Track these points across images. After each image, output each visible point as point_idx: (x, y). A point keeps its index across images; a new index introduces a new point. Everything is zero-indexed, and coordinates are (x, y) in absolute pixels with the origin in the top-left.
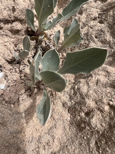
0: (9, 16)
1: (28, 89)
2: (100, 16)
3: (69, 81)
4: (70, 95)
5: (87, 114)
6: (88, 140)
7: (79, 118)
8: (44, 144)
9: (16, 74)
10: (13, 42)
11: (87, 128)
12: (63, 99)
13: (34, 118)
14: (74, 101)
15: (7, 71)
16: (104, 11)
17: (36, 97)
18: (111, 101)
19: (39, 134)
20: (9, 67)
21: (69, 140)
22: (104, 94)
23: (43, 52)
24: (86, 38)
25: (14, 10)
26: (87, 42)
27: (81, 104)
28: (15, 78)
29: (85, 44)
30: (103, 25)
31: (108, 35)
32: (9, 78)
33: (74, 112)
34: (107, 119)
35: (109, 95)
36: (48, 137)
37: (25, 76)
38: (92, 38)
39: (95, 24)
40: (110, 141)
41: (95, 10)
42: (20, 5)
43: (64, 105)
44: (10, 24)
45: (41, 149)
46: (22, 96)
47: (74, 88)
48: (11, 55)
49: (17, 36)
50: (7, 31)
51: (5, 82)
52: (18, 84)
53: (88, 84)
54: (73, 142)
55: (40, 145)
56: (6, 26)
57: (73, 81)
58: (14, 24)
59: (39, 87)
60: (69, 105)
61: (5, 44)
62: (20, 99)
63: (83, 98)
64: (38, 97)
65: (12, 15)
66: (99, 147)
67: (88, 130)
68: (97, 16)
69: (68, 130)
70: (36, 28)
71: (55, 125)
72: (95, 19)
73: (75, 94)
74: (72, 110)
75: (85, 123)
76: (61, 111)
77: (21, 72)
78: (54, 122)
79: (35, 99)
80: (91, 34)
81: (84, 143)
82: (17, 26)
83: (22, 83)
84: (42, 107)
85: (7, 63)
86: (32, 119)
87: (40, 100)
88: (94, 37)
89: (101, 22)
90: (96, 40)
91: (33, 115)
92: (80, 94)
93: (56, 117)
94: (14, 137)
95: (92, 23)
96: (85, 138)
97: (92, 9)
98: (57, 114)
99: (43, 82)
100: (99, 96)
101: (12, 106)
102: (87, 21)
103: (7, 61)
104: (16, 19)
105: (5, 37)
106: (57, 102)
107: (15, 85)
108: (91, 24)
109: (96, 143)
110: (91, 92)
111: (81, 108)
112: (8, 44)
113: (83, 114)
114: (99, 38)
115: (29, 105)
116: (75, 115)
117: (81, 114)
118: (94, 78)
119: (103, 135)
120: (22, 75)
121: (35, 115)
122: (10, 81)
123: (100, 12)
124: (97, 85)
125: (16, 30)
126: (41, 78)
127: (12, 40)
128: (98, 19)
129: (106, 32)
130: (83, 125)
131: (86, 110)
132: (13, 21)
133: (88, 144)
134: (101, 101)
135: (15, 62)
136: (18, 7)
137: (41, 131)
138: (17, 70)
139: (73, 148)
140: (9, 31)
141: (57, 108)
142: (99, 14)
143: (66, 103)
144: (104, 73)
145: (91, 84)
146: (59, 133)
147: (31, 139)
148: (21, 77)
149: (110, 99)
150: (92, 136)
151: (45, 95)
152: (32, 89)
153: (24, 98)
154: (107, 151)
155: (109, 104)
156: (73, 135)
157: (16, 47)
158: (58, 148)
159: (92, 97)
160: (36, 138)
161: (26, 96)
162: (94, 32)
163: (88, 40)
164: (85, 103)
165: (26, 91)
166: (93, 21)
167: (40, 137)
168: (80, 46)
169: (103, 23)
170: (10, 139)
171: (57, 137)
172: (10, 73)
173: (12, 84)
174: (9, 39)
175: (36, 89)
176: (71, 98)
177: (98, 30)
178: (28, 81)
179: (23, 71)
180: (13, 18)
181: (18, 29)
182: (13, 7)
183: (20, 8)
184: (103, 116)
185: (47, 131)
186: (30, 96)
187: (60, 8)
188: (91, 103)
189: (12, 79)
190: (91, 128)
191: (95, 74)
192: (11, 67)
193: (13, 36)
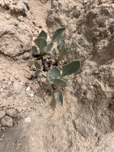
0: (20, 51)
1: (48, 91)
2: (77, 29)
3: (71, 78)
4: (73, 87)
5: (85, 94)
6: (89, 107)
7: (81, 97)
8: (67, 118)
9: (37, 84)
10: (27, 65)
11: (86, 101)
12: (70, 90)
13: (57, 107)
14: (76, 89)
15: (31, 85)
16: (79, 25)
17: (54, 95)
18: (93, 83)
19: (62, 114)
20: (31, 82)
21: (79, 111)
22: (90, 80)
23: (48, 65)
24: (73, 46)
25: (22, 46)
26: (75, 49)
27: (80, 90)
28: (37, 88)
29: (74, 51)
30: (80, 35)
31: (86, 41)
32: (33, 89)
33: (78, 95)
34: (94, 93)
35: (92, 80)
36: (68, 114)
37: (43, 84)
38: (77, 46)
39: (75, 36)
40: (98, 103)
41: (73, 25)
42: (25, 43)
43: (71, 93)
44: (22, 55)
45: (66, 121)
46: (45, 97)
47: (74, 81)
48: (30, 74)
49: (28, 60)
50: (21, 60)
51: (32, 92)
52: (40, 90)
53: (81, 76)
54: (82, 111)
55: (65, 120)
56: (20, 57)
57: (73, 77)
58: (25, 54)
59: (54, 88)
60: (74, 92)
61: (23, 68)
62: (45, 99)
63: (80, 86)
64: (55, 94)
65: (22, 49)
66: (94, 108)
67: (87, 102)
68: (76, 29)
69: (77, 106)
70: (39, 52)
71: (70, 106)
72: (75, 32)
73: (75, 85)
74: (76, 95)
75: (84, 99)
76: (71, 97)
77: (39, 82)
78: (69, 105)
79: (53, 96)
80: (75, 43)
81: (87, 109)
82: (27, 55)
83: (42, 89)
84: (59, 98)
85: (29, 80)
86: (56, 107)
87: (56, 95)
88: (78, 44)
89: (79, 33)
90: (79, 46)
91: (55, 105)
92: (78, 84)
93: (69, 102)
94: (49, 120)
95: (74, 35)
96: (87, 107)
97: (71, 25)
98: (69, 100)
99: (55, 85)
100: (87, 82)
101: (41, 104)
102: (70, 34)
103: (28, 79)
104: (25, 51)
105: (21, 64)
106: (67, 93)
107: (39, 92)
108: (74, 37)
109: (93, 107)
110: (83, 81)
111: (80, 92)
112: (25, 68)
113: (82, 95)
114: (81, 44)
115: (51, 100)
116: (79, 96)
117: (81, 95)
118: (83, 72)
119: (94, 102)
120: (41, 84)
121: (57, 104)
122: (35, 90)
123: (76, 27)
124: (86, 76)
125: (27, 58)
126: (53, 82)
127: (26, 64)
128: (77, 31)
129: (84, 40)
130: (84, 101)
131: (83, 92)
132: (23, 53)
133: (89, 109)
134: (88, 84)
135: (33, 78)
136: (24, 44)
137: (63, 112)
138: (36, 82)
139: (83, 114)
140: (23, 59)
141: (68, 96)
142: (77, 28)
143: (72, 92)
144: (88, 67)
145: (83, 76)
146: (73, 109)
147: (59, 118)
148: (40, 85)
149: (92, 82)
150: (90, 104)
151: (58, 91)
152: (49, 91)
153: (47, 98)
154: (98, 108)
155: (92, 85)
156: (81, 108)
157: (30, 67)
158: (75, 117)
159: (84, 83)
160: (61, 117)
161: (47, 96)
162: (77, 42)
163: (75, 47)
164: (81, 88)
165: (46, 93)
166: (74, 33)
167: (63, 115)
168: (71, 52)
169: (81, 34)
170: (47, 122)
171: (73, 112)
172: (33, 86)
173: (37, 92)
174: (24, 64)
175: (52, 90)
176: (74, 88)
177: (79, 39)
178: (46, 87)
179: (40, 81)
180: (23, 52)
181: (28, 56)
182: (21, 45)
183: (26, 45)
184: (92, 92)
185: (66, 111)
186: (50, 95)
187: (50, 28)
188: (84, 87)
189: (36, 89)
190: (88, 100)
191: (84, 70)
192: (32, 82)
193: (26, 62)
